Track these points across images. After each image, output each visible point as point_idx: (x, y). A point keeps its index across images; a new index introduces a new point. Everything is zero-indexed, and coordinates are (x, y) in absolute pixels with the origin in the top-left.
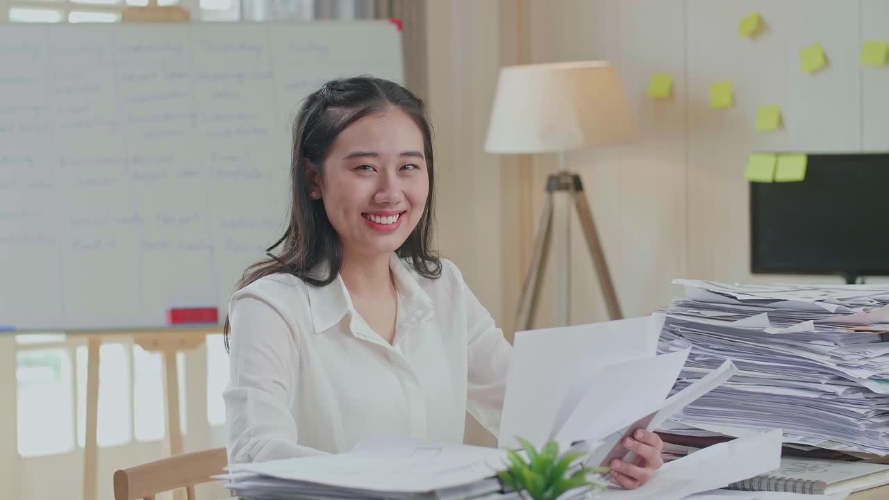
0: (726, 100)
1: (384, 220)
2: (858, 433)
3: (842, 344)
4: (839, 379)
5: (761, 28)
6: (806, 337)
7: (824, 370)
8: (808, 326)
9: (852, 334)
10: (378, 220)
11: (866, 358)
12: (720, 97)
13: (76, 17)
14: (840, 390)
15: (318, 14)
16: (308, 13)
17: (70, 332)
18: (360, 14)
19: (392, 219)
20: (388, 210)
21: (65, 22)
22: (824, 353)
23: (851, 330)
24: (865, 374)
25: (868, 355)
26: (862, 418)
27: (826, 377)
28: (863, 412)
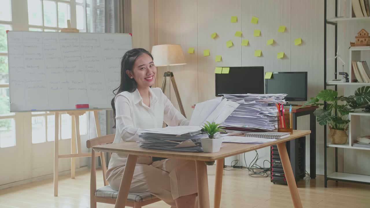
0: (207, 54)
1: (150, 79)
2: (266, 125)
3: (261, 106)
4: (261, 114)
5: (217, 36)
6: (253, 105)
7: (257, 112)
8: (254, 102)
9: (264, 104)
10: (149, 79)
11: (267, 109)
12: (206, 53)
13: (46, 30)
14: (261, 116)
15: (106, 32)
16: (104, 31)
17: (50, 111)
18: (116, 31)
19: (151, 78)
20: (150, 76)
21: (44, 32)
22: (257, 108)
23: (264, 103)
24: (267, 112)
25: (267, 108)
26: (266, 122)
27: (258, 113)
28: (267, 121)
